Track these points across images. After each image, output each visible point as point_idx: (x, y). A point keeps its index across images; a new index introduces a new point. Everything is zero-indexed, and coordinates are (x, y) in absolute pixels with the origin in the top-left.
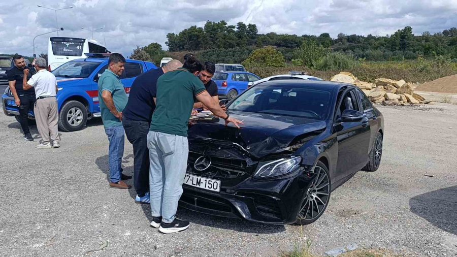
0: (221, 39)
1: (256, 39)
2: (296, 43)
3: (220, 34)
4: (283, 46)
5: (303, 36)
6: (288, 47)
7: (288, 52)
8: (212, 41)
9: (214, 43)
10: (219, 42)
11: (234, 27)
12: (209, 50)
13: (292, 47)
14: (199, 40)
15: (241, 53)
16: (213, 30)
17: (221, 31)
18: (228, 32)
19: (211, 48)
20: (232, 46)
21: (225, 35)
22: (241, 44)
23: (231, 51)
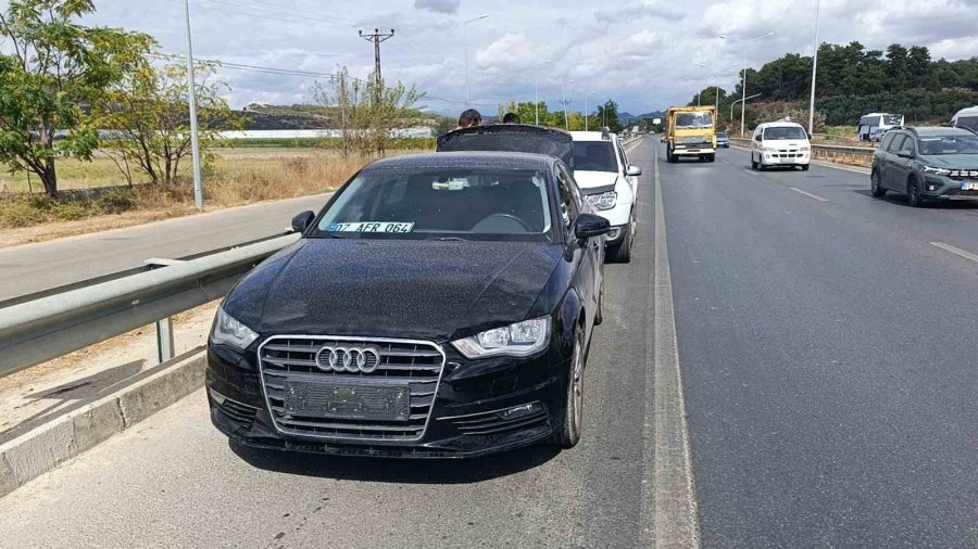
0: (851, 77)
3: (849, 69)
9: (837, 85)
11: (880, 54)
16: (834, 61)
17: (852, 62)
18: (866, 63)
19: (830, 95)
20: (875, 91)
21: (860, 69)
22: (894, 86)
23: (873, 100)
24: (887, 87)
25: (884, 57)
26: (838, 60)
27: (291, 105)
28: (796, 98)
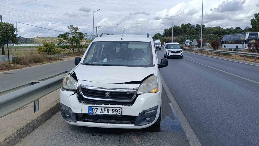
0: (188, 31)
1: (204, 31)
2: (223, 32)
3: (188, 29)
4: (217, 34)
5: (227, 29)
6: (219, 34)
7: (219, 37)
8: (184, 32)
9: (185, 33)
10: (188, 32)
11: (194, 26)
12: (183, 36)
13: (221, 34)
14: (179, 32)
15: (198, 37)
16: (185, 27)
17: (189, 28)
18: (192, 28)
19: (184, 35)
20: (194, 34)
21: (190, 29)
22: (198, 33)
23: (193, 36)
24: (196, 33)
25: (195, 27)
26: (186, 27)
27: (48, 37)
28: (177, 36)
